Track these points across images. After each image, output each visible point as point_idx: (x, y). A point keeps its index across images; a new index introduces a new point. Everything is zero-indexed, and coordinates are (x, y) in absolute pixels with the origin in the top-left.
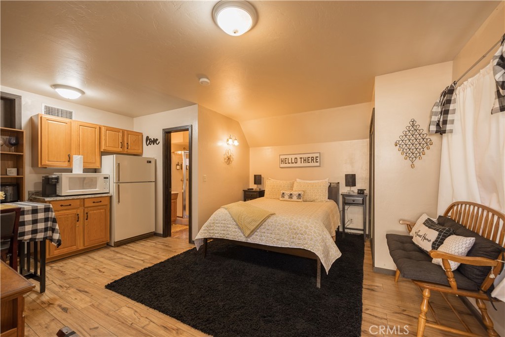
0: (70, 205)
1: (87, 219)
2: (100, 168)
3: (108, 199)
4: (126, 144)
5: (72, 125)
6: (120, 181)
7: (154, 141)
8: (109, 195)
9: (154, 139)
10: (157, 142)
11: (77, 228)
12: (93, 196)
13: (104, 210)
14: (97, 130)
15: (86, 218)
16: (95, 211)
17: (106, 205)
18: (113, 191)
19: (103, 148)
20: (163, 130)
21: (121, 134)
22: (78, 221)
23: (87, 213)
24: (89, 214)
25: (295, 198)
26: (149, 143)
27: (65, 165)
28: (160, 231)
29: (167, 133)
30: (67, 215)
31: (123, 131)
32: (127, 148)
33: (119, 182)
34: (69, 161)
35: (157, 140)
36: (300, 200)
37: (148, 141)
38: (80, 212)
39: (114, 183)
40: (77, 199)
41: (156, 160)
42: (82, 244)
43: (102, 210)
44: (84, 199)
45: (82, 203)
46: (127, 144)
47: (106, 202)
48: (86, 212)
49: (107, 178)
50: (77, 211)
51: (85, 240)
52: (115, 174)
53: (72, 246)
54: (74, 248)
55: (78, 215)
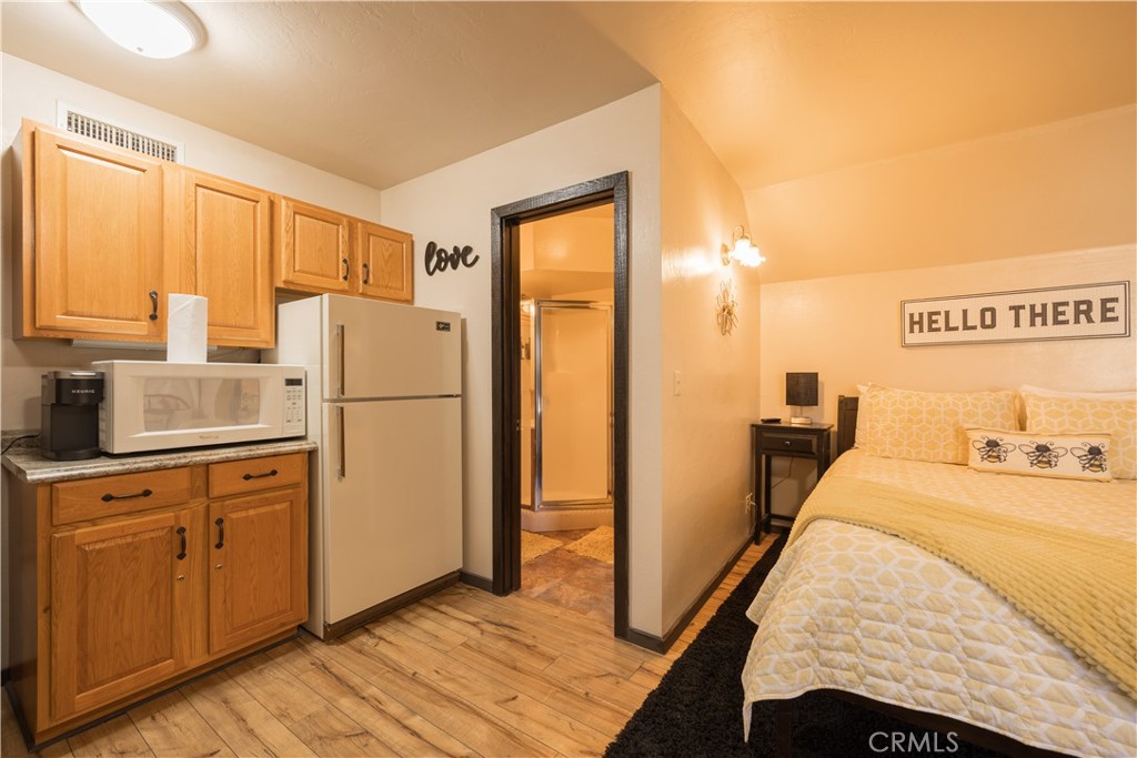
0: (147, 493)
1: (219, 546)
2: (273, 346)
3: (301, 461)
4: (360, 269)
5: (168, 178)
6: (346, 396)
7: (460, 257)
8: (303, 445)
9: (456, 249)
10: (470, 259)
11: (177, 586)
12: (243, 452)
13: (285, 505)
14: (263, 208)
15: (214, 541)
16: (252, 512)
17: (295, 485)
18: (320, 433)
19: (283, 276)
20: (495, 211)
21: (343, 232)
22: (181, 556)
23: (220, 522)
24: (227, 526)
25: (1069, 465)
26: (438, 266)
27: (138, 330)
28: (484, 567)
29: (510, 221)
30: (135, 535)
31: (352, 223)
32: (366, 282)
33: (341, 395)
34: (153, 317)
35: (468, 250)
36: (1100, 475)
37: (435, 259)
38: (191, 516)
39: (323, 400)
40: (176, 467)
41: (464, 322)
42: (200, 646)
43: (277, 507)
44: (208, 465)
45: (200, 483)
46: (365, 266)
47: (296, 473)
48: (214, 518)
49: (297, 382)
50: (177, 518)
51: (214, 628)
52: (326, 366)
53: (156, 662)
54: (167, 669)
55: (182, 530)
